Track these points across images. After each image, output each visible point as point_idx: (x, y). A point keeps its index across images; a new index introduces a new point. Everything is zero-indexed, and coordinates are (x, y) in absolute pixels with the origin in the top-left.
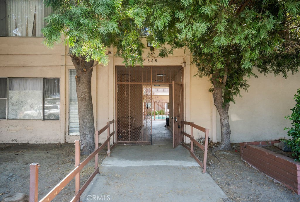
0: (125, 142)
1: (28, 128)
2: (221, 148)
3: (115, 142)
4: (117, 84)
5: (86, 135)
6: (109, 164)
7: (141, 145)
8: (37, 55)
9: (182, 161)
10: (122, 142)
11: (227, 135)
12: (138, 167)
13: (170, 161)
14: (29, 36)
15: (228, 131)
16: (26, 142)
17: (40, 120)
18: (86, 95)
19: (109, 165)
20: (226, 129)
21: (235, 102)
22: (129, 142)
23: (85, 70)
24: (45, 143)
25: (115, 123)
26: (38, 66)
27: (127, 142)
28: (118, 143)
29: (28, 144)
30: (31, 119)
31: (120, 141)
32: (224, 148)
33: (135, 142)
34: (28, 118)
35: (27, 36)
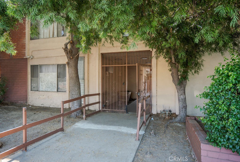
0: (108, 110)
1: (49, 97)
2: (177, 120)
3: (100, 109)
4: (102, 67)
5: (74, 104)
6: (78, 125)
7: (118, 113)
8: (53, 49)
9: (132, 128)
10: (106, 109)
11: (182, 109)
12: (94, 130)
13: (123, 127)
14: (51, 37)
15: (184, 106)
16: (48, 106)
17: (56, 92)
18: (73, 75)
19: (77, 127)
20: (182, 103)
21: (189, 80)
22: (111, 110)
23: (71, 58)
24: (58, 107)
25: (100, 96)
26: (54, 57)
27: (109, 110)
28: (103, 110)
29: (49, 107)
30: (51, 92)
31: (104, 109)
32: (180, 120)
33: (115, 110)
34: (49, 91)
35: (50, 38)
